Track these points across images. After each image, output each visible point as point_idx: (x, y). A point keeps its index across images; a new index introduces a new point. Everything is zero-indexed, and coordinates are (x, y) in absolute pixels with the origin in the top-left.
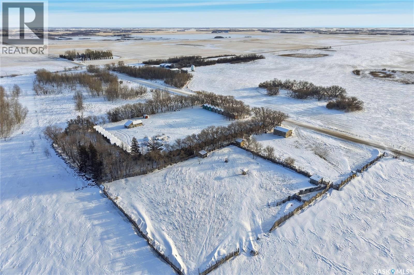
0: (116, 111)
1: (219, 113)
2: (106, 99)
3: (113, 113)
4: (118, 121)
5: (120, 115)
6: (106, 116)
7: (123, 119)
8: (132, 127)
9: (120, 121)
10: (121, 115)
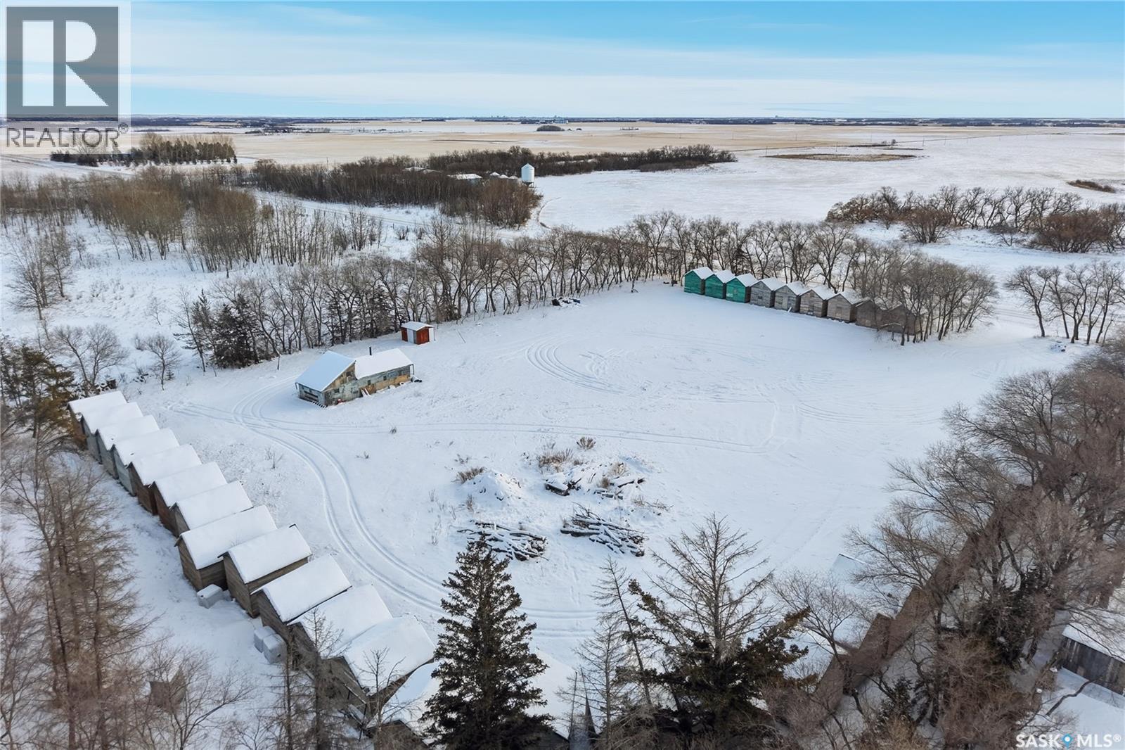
0: (241, 303)
1: (797, 310)
2: (196, 264)
3: (226, 310)
4: (257, 361)
5: (268, 326)
6: (179, 330)
7: (287, 350)
8: (348, 394)
9: (268, 358)
10: (275, 326)
